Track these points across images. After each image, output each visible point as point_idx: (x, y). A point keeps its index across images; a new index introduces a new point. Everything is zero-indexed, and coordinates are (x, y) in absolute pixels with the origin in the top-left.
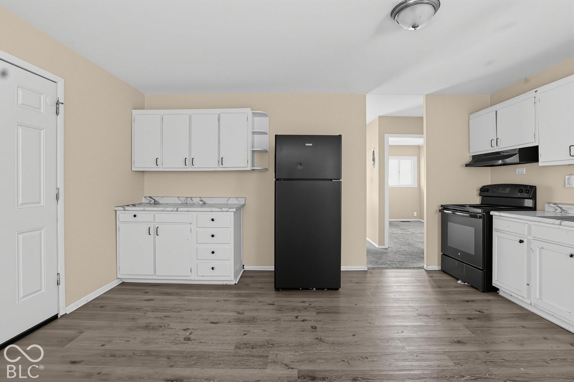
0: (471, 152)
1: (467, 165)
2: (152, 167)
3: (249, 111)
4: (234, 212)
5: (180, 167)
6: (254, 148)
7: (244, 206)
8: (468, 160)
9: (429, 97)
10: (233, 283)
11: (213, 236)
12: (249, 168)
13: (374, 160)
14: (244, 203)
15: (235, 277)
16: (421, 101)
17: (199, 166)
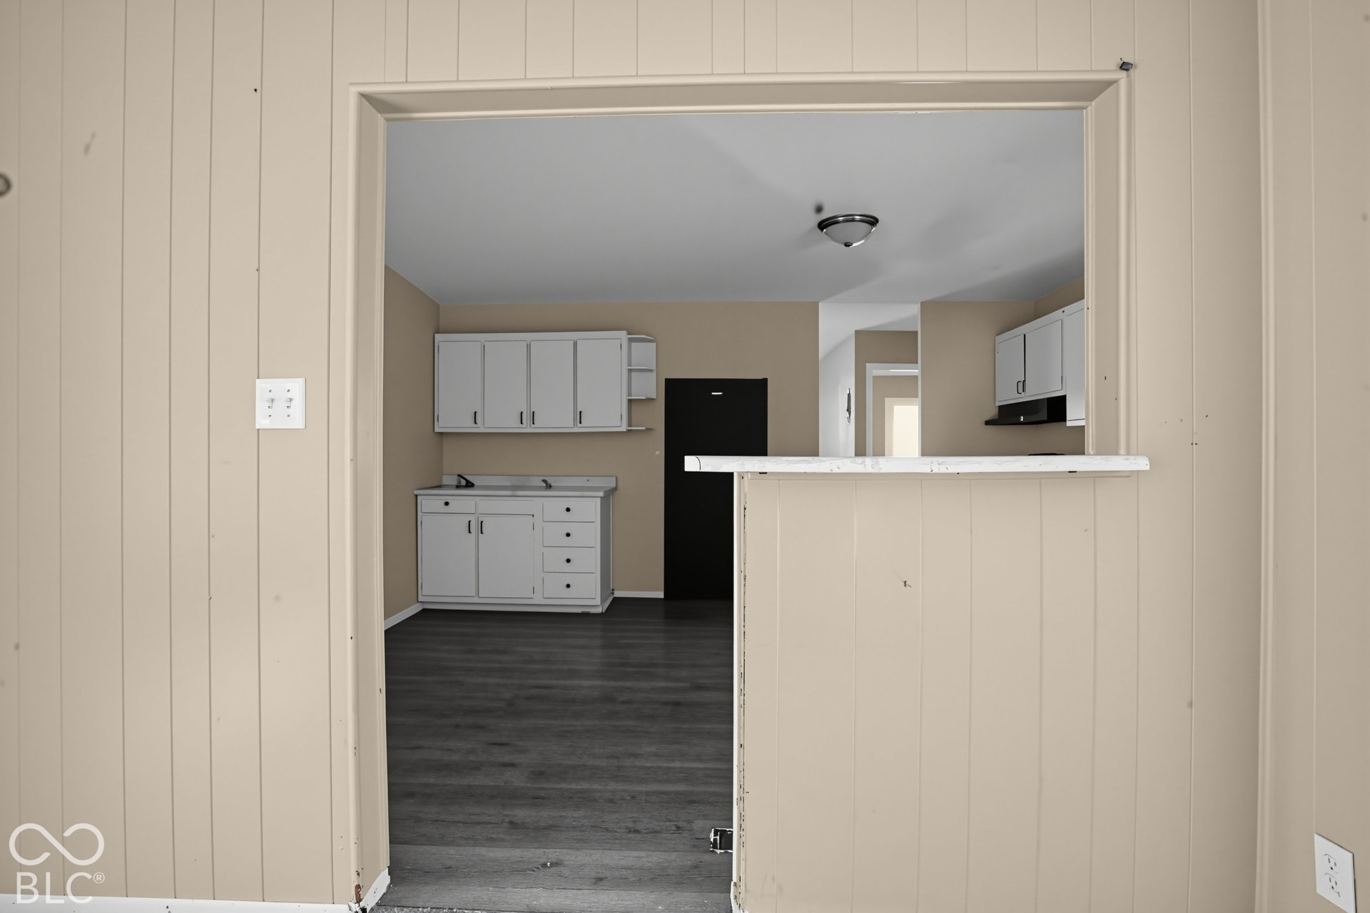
0: (997, 399)
1: (988, 423)
2: (466, 425)
3: (623, 335)
4: (601, 498)
5: (512, 425)
6: (631, 396)
7: (615, 489)
8: (992, 413)
9: (925, 306)
10: (599, 610)
11: (568, 535)
12: (624, 428)
13: (849, 410)
14: (614, 485)
15: (603, 601)
16: (914, 310)
17: (542, 425)
